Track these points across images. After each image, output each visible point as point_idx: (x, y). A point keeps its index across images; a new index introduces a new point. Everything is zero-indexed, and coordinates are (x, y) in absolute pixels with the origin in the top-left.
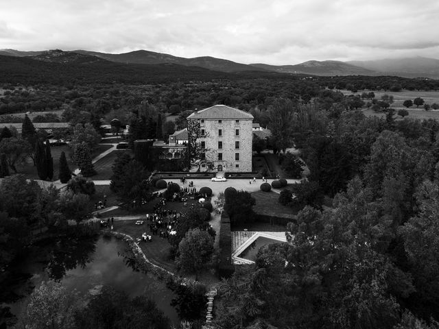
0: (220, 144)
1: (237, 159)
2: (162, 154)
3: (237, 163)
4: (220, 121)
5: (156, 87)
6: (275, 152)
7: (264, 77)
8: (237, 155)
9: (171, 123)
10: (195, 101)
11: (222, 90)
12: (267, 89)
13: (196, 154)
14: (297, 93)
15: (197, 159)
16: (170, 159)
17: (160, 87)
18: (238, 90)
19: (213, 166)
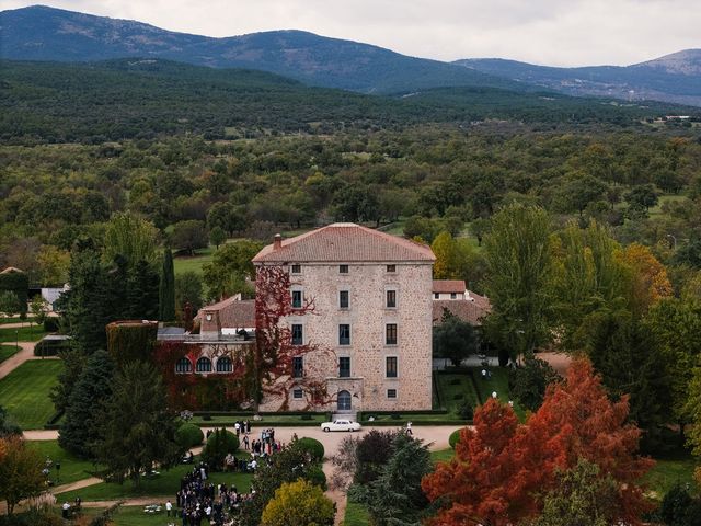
0: (345, 333)
1: (391, 373)
2: (181, 361)
3: (391, 385)
4: (344, 269)
5: (105, 153)
6: (503, 362)
7: (509, 113)
8: (391, 361)
9: (191, 279)
10: (254, 207)
11: (349, 164)
12: (511, 164)
13: (276, 361)
14: (619, 178)
15: (279, 373)
16: (205, 374)
17: (118, 153)
18: (407, 167)
19: (325, 393)
